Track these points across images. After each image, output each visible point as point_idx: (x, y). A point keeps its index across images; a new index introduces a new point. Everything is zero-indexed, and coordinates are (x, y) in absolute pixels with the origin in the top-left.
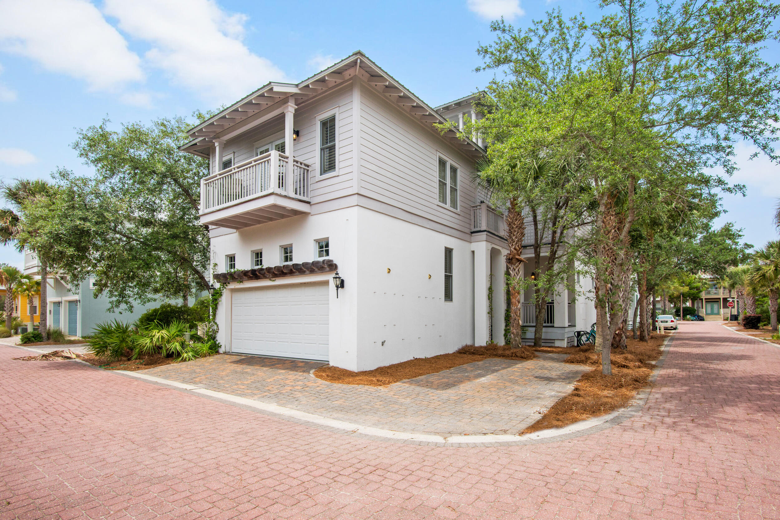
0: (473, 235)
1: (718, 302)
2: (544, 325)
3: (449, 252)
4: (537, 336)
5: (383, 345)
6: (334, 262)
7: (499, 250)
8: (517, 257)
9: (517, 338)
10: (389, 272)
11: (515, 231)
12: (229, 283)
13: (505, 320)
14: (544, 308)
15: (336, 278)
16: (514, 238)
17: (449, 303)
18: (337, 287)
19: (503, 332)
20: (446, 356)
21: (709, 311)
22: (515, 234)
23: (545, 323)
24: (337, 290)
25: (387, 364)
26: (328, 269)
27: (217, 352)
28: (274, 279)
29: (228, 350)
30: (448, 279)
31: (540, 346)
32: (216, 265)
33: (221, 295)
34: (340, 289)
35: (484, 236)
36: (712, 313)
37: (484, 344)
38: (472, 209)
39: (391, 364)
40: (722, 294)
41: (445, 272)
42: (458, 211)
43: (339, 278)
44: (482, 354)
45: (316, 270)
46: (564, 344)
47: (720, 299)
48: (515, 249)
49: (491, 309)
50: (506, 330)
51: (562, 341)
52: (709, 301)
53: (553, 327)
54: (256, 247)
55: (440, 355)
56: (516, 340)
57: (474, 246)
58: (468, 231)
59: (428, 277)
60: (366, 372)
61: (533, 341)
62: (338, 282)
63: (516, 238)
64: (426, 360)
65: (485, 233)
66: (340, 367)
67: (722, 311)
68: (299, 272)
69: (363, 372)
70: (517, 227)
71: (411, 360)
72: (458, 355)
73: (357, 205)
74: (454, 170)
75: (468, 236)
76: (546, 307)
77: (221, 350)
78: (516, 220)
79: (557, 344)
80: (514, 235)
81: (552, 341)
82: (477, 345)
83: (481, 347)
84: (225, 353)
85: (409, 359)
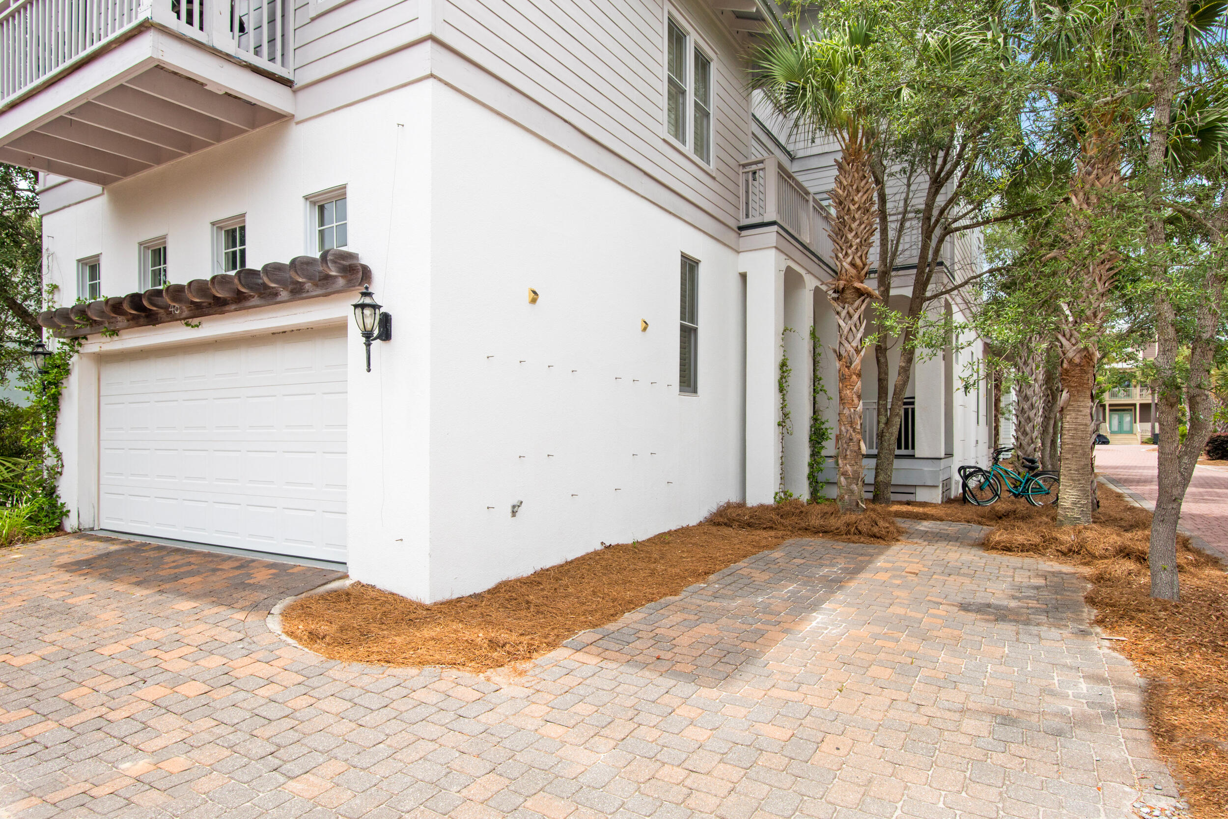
0: (744, 233)
1: (1131, 410)
2: (897, 452)
3: (689, 266)
4: (881, 478)
5: (514, 513)
6: (364, 261)
7: (801, 276)
8: (857, 285)
9: (854, 487)
10: (534, 301)
11: (854, 219)
12: (85, 338)
13: (811, 440)
14: (897, 414)
15: (363, 306)
16: (850, 236)
17: (688, 399)
18: (368, 336)
19: (806, 470)
20: (684, 533)
21: (1115, 427)
22: (854, 226)
23: (899, 447)
24: (368, 345)
25: (525, 570)
26: (341, 282)
27: (59, 529)
28: (195, 321)
29: (86, 523)
30: (688, 335)
31: (889, 502)
32: (54, 288)
33: (68, 372)
34: (376, 344)
35: (770, 235)
36: (1120, 431)
37: (769, 500)
38: (741, 170)
39: (538, 568)
40: (1138, 397)
41: (682, 319)
42: (712, 168)
43: (375, 307)
44: (771, 528)
45: (308, 286)
46: (936, 496)
47: (1134, 405)
48: (853, 264)
49: (786, 415)
50: (811, 466)
51: (933, 490)
52: (1117, 409)
53: (912, 457)
54: (150, 233)
55: (670, 533)
56: (852, 492)
57: (746, 262)
58: (733, 224)
59: (641, 325)
60: (459, 600)
61: (872, 489)
62: (371, 321)
63: (856, 236)
64: (636, 549)
65: (775, 228)
66: (379, 586)
67: (1138, 426)
68: (261, 296)
69: (449, 603)
70: (859, 208)
71: (596, 553)
72: (714, 529)
73: (432, 76)
74: (702, 64)
75: (733, 235)
76: (902, 413)
77: (70, 524)
78: (858, 191)
79: (922, 495)
80: (851, 230)
81: (909, 489)
82: (752, 501)
83: (763, 508)
84: (79, 533)
85: (591, 550)
